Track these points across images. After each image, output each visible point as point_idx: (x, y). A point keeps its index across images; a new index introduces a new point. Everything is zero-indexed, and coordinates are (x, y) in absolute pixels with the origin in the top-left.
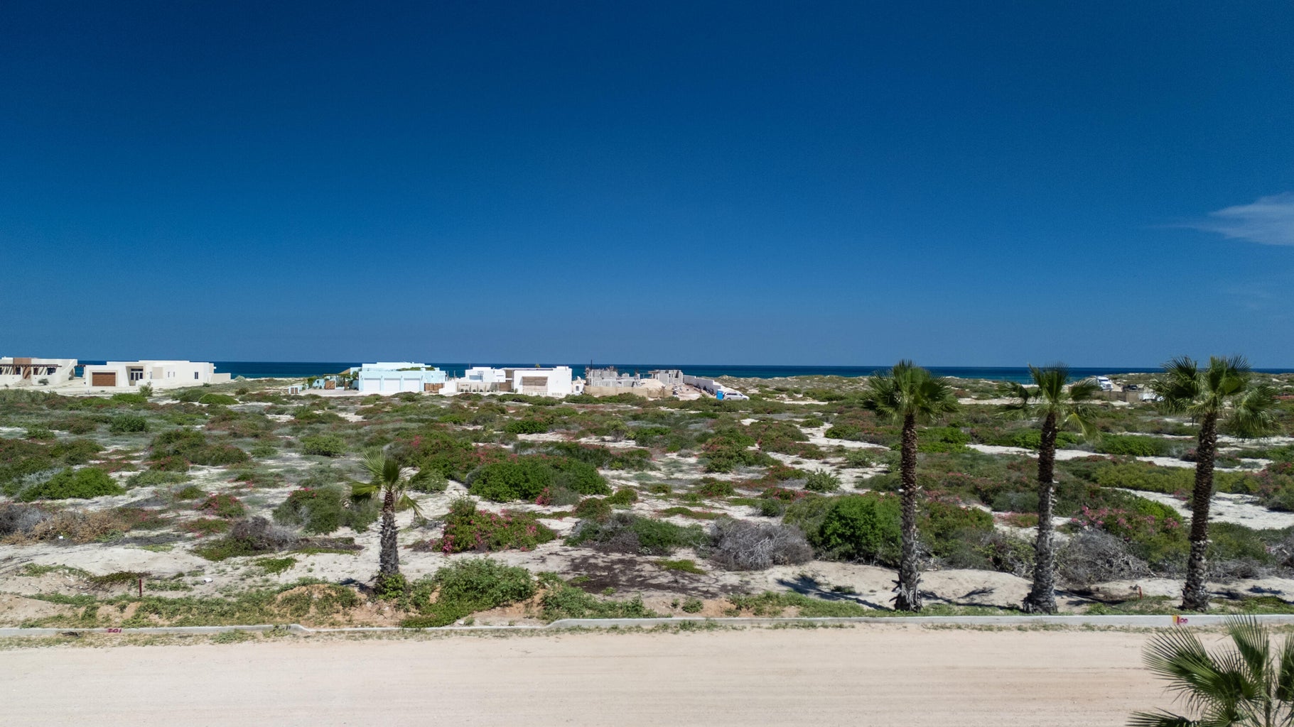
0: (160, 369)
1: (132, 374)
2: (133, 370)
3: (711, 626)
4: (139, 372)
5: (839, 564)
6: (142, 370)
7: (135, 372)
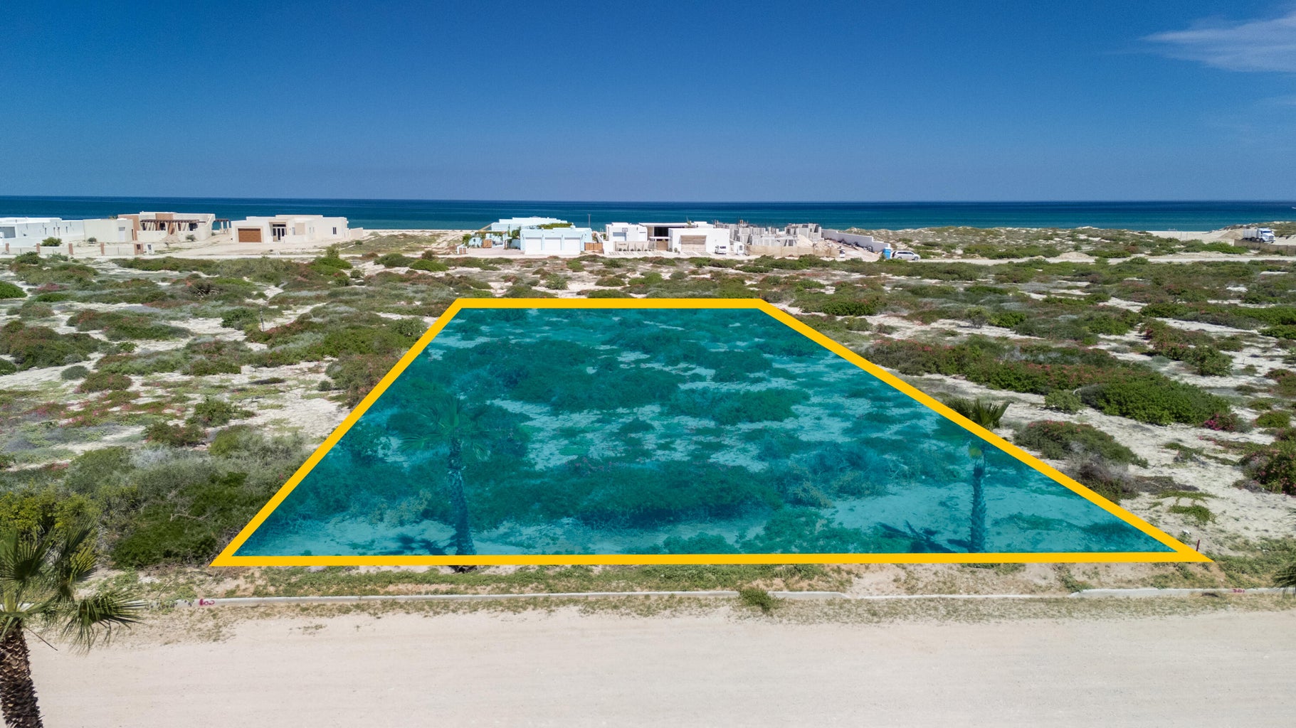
0: (303, 225)
1: (274, 230)
2: (274, 225)
4: (281, 228)
6: (284, 226)
7: (277, 228)
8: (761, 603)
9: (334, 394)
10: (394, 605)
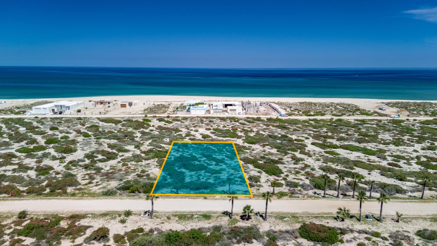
0: (136, 103)
3: (306, 199)
5: (317, 190)
6: (132, 103)
8: (205, 198)
9: (158, 167)
10: (171, 198)
